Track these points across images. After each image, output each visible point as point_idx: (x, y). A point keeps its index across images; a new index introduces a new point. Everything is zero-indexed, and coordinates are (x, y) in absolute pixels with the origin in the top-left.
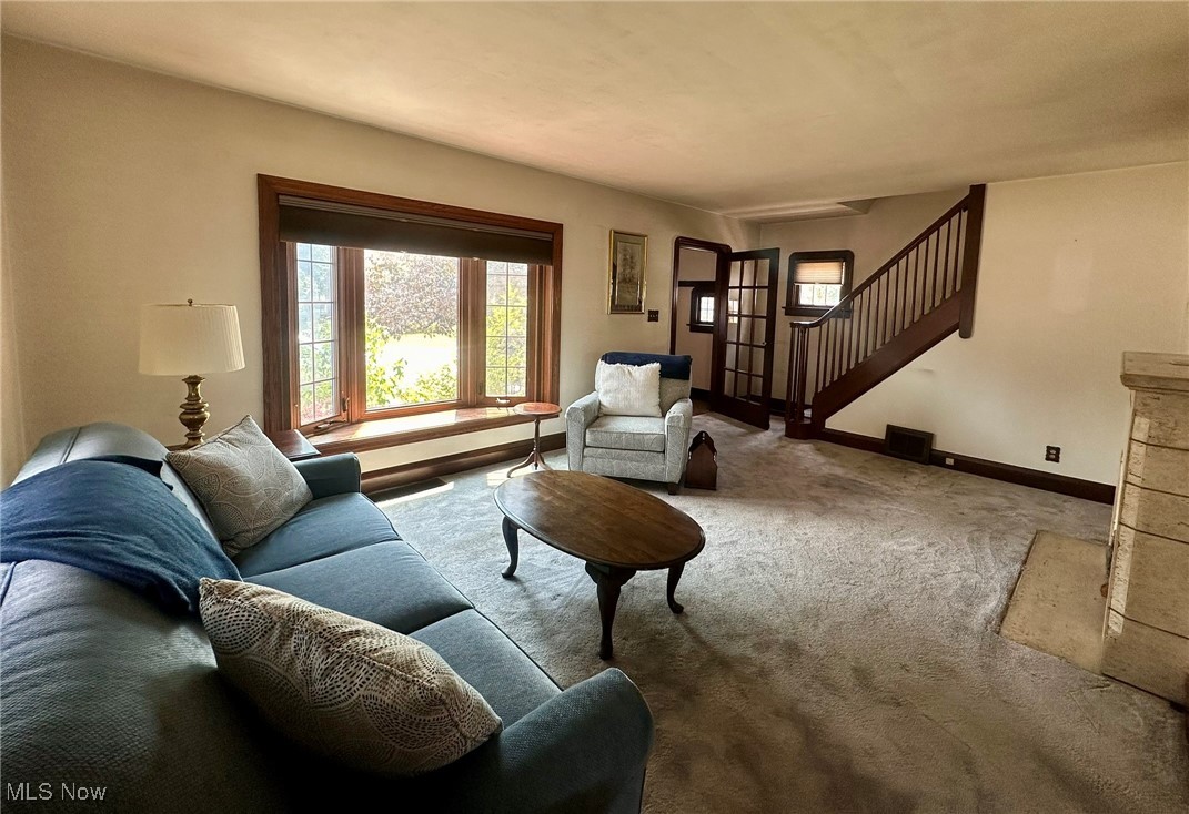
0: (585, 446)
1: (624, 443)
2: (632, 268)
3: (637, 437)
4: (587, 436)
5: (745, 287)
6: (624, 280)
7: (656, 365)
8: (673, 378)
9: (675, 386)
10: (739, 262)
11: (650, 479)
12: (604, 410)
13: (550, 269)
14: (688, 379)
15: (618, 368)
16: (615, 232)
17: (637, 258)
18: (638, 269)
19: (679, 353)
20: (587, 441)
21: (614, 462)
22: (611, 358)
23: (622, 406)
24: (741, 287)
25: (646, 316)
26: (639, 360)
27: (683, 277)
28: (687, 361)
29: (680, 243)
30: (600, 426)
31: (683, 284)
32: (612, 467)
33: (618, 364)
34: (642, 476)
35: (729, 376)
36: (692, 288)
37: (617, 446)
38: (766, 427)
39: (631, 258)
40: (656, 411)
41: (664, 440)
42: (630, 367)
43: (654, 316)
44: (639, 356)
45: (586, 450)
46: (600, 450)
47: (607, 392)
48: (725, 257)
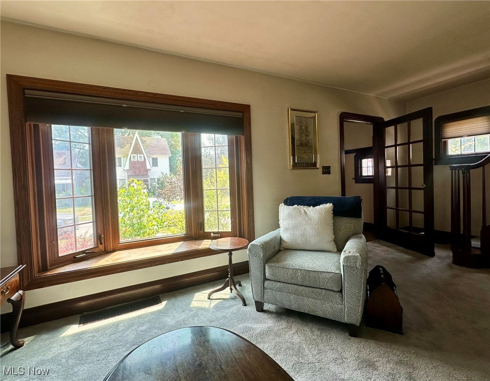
0: (265, 279)
1: (300, 280)
2: (307, 136)
3: (312, 274)
4: (267, 270)
5: (399, 145)
6: (301, 145)
7: (329, 206)
8: (345, 216)
9: (347, 223)
10: (393, 127)
11: (328, 317)
12: (284, 245)
13: (243, 138)
14: (360, 217)
15: (295, 209)
16: (292, 110)
17: (311, 128)
18: (311, 137)
19: (349, 195)
20: (267, 275)
21: (292, 297)
22: (290, 202)
23: (299, 242)
24: (396, 146)
25: (321, 171)
26: (314, 202)
27: (348, 147)
28: (358, 201)
29: (344, 117)
30: (277, 261)
31: (347, 152)
32: (290, 300)
33: (296, 206)
34: (320, 314)
35: (390, 213)
36: (355, 154)
37: (293, 281)
38: (432, 255)
39: (306, 128)
40: (332, 246)
41: (339, 279)
42: (305, 208)
43: (327, 170)
44: (314, 198)
45: (267, 283)
46: (279, 284)
47: (286, 229)
48: (379, 126)
